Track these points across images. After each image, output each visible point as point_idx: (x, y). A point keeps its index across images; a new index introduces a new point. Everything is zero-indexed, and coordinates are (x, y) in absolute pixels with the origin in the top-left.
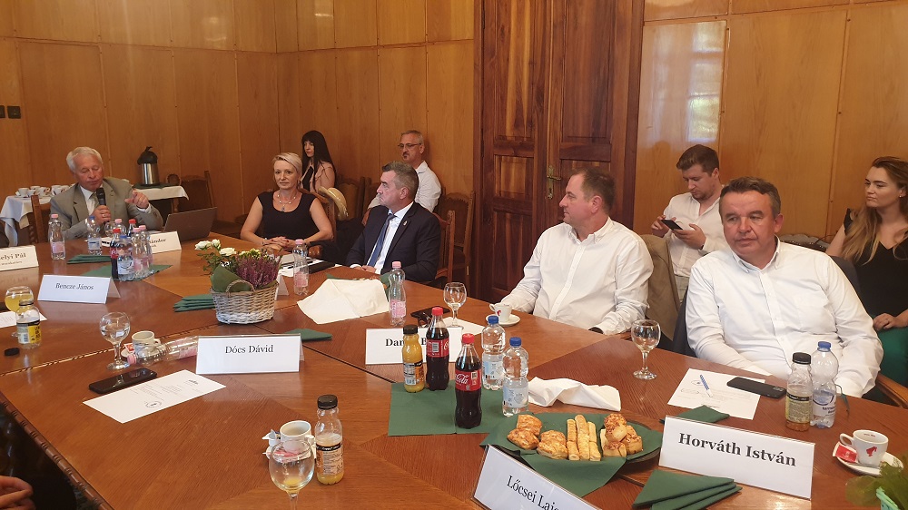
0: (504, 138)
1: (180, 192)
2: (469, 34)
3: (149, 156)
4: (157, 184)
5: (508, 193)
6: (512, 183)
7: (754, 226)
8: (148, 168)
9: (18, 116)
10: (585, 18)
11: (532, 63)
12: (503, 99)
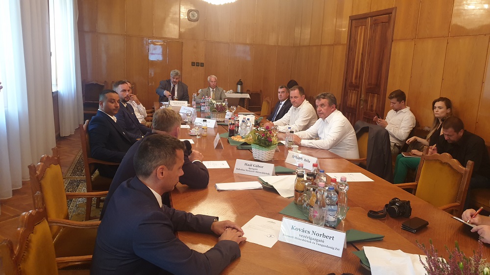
0: (352, 83)
1: (248, 96)
2: (346, 42)
3: (240, 83)
4: (242, 93)
5: (351, 105)
6: (352, 102)
7: (322, 109)
8: (239, 86)
9: (203, 66)
10: (377, 38)
11: (362, 54)
12: (353, 68)
